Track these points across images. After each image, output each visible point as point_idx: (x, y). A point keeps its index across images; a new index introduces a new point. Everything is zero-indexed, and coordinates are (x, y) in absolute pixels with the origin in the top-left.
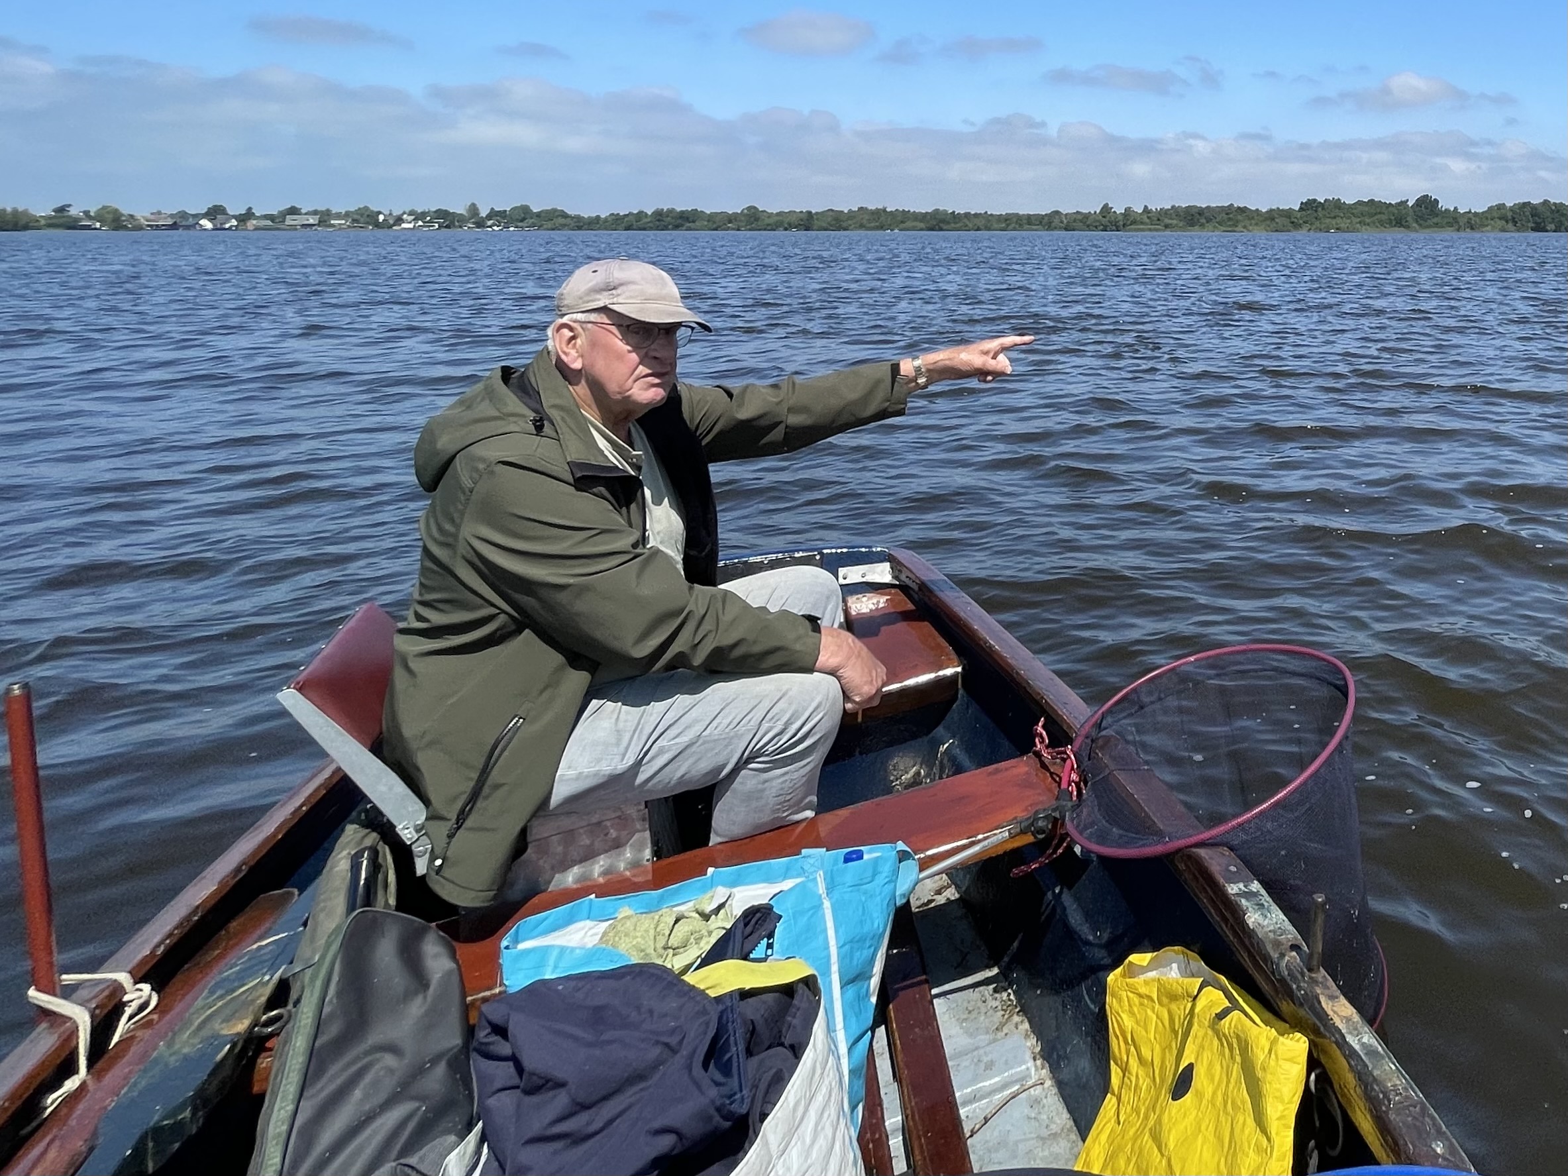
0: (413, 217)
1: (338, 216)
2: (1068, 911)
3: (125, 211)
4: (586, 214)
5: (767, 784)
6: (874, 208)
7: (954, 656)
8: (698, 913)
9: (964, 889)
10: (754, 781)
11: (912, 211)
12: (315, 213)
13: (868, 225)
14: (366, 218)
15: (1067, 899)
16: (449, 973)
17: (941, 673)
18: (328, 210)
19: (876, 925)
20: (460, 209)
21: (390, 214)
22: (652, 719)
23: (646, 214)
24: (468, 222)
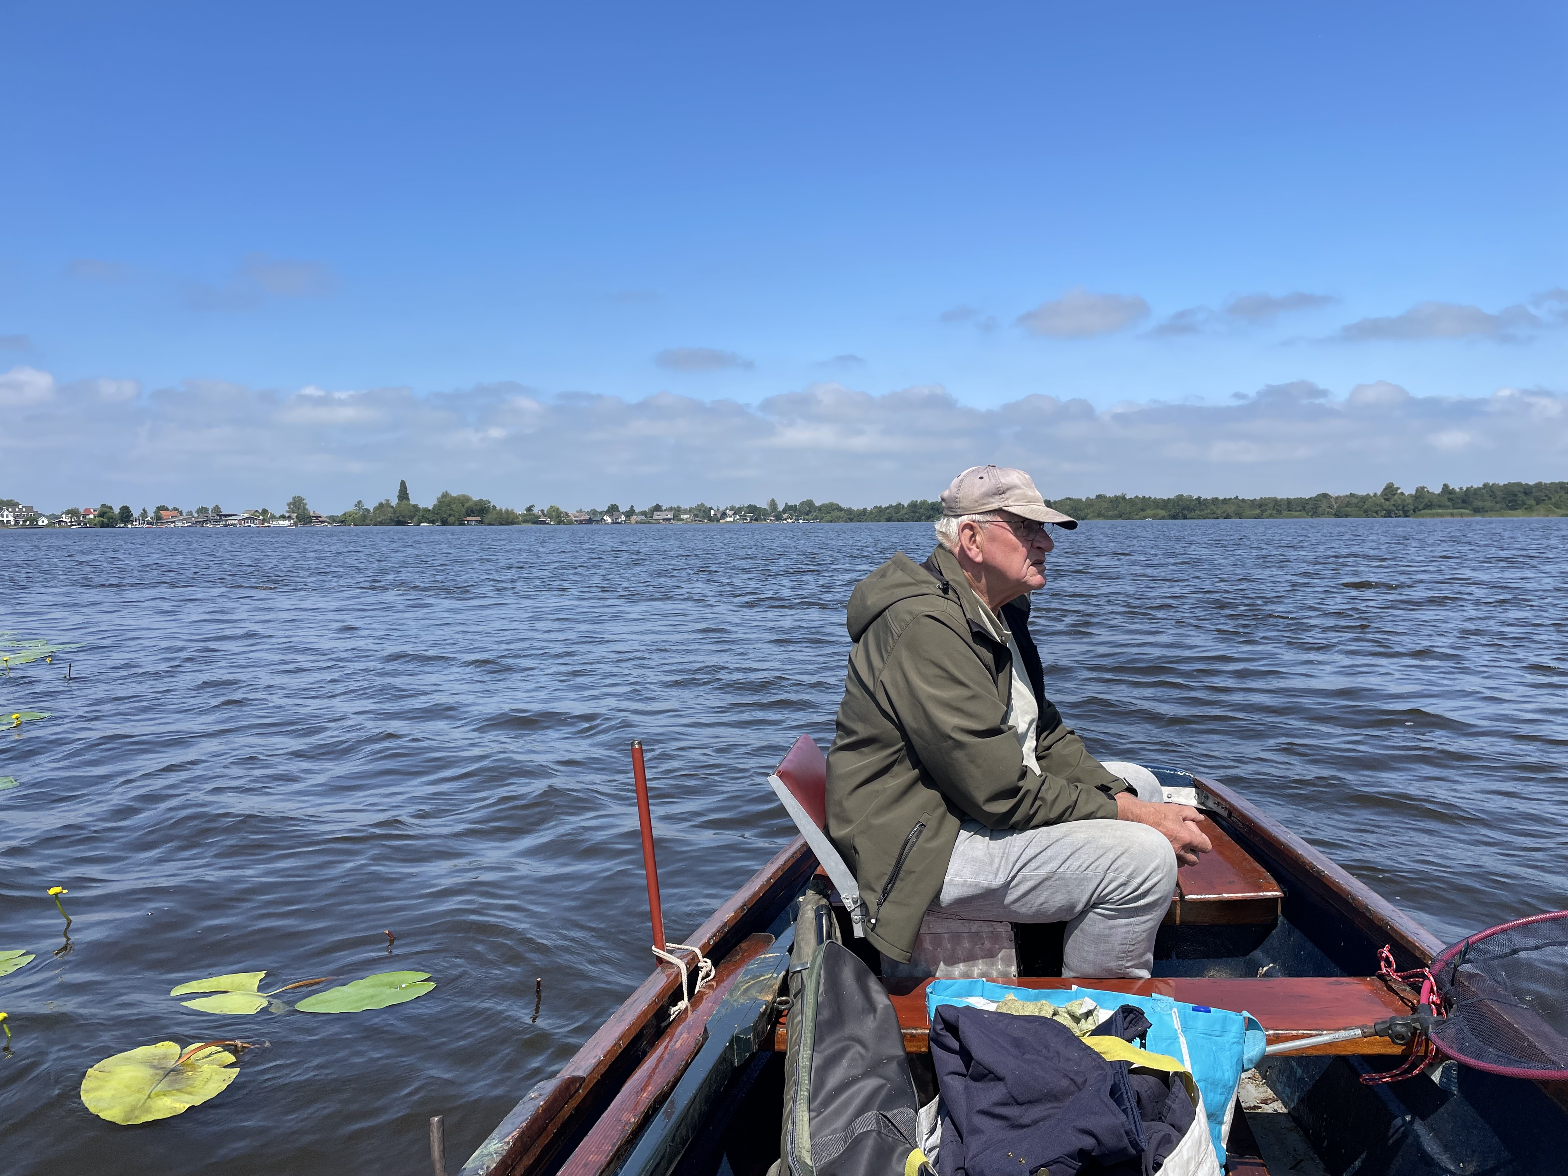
0: (733, 512)
1: (685, 512)
2: (1422, 1139)
3: (563, 510)
4: (856, 507)
5: (1113, 931)
6: (1112, 495)
7: (1272, 880)
8: (1069, 1014)
9: (1292, 1106)
10: (1102, 926)
11: (1153, 497)
12: (671, 509)
13: (1106, 514)
14: (702, 513)
15: (1419, 1127)
16: (886, 1007)
17: (1259, 894)
18: (679, 507)
19: (1226, 1077)
20: (764, 504)
21: (718, 510)
22: (1016, 849)
23: (903, 506)
24: (769, 515)
